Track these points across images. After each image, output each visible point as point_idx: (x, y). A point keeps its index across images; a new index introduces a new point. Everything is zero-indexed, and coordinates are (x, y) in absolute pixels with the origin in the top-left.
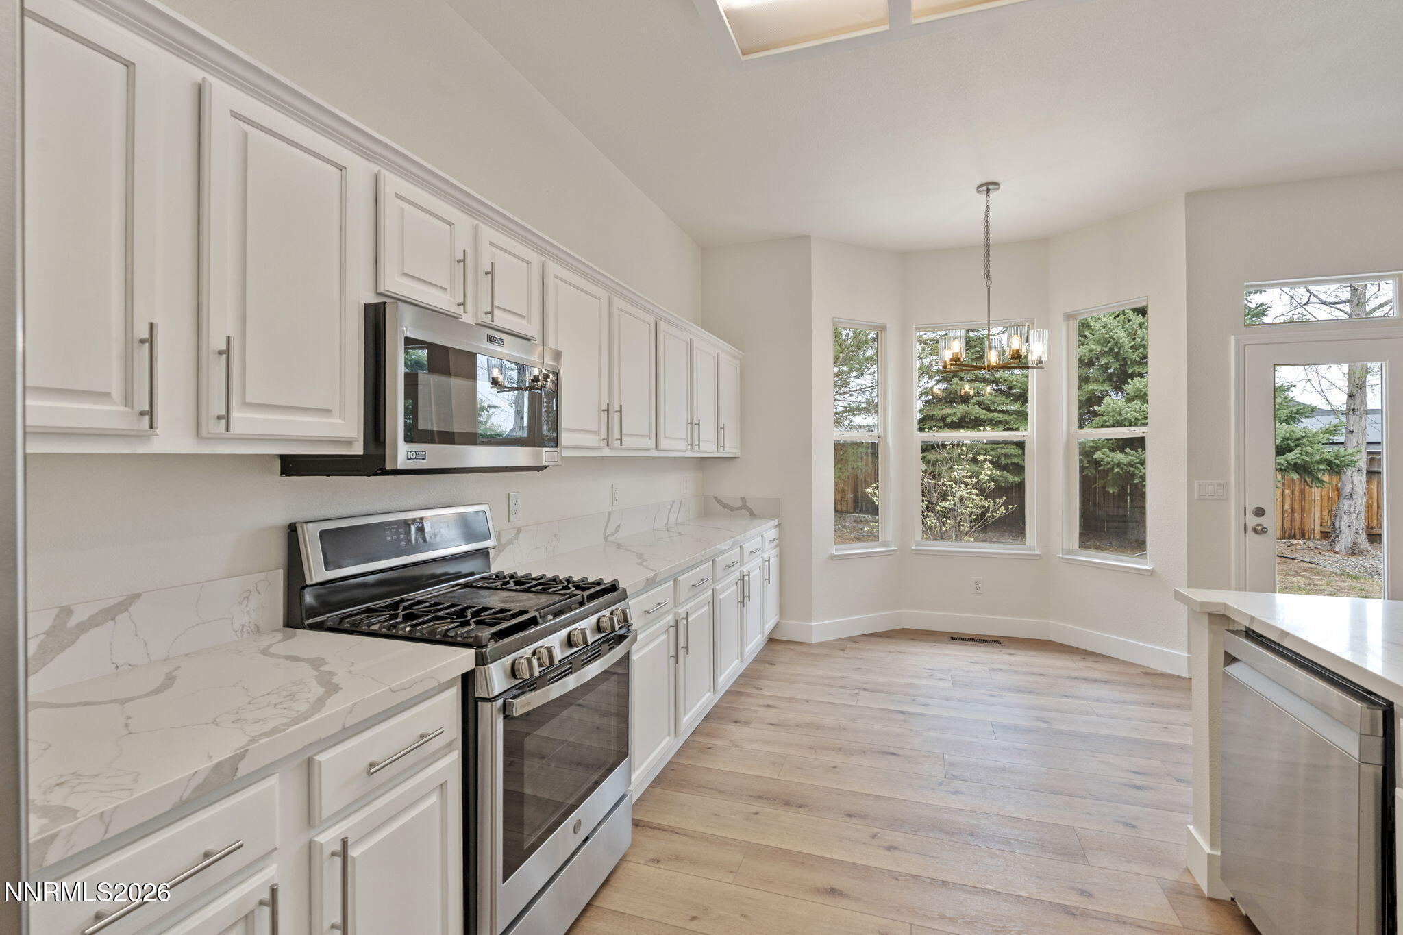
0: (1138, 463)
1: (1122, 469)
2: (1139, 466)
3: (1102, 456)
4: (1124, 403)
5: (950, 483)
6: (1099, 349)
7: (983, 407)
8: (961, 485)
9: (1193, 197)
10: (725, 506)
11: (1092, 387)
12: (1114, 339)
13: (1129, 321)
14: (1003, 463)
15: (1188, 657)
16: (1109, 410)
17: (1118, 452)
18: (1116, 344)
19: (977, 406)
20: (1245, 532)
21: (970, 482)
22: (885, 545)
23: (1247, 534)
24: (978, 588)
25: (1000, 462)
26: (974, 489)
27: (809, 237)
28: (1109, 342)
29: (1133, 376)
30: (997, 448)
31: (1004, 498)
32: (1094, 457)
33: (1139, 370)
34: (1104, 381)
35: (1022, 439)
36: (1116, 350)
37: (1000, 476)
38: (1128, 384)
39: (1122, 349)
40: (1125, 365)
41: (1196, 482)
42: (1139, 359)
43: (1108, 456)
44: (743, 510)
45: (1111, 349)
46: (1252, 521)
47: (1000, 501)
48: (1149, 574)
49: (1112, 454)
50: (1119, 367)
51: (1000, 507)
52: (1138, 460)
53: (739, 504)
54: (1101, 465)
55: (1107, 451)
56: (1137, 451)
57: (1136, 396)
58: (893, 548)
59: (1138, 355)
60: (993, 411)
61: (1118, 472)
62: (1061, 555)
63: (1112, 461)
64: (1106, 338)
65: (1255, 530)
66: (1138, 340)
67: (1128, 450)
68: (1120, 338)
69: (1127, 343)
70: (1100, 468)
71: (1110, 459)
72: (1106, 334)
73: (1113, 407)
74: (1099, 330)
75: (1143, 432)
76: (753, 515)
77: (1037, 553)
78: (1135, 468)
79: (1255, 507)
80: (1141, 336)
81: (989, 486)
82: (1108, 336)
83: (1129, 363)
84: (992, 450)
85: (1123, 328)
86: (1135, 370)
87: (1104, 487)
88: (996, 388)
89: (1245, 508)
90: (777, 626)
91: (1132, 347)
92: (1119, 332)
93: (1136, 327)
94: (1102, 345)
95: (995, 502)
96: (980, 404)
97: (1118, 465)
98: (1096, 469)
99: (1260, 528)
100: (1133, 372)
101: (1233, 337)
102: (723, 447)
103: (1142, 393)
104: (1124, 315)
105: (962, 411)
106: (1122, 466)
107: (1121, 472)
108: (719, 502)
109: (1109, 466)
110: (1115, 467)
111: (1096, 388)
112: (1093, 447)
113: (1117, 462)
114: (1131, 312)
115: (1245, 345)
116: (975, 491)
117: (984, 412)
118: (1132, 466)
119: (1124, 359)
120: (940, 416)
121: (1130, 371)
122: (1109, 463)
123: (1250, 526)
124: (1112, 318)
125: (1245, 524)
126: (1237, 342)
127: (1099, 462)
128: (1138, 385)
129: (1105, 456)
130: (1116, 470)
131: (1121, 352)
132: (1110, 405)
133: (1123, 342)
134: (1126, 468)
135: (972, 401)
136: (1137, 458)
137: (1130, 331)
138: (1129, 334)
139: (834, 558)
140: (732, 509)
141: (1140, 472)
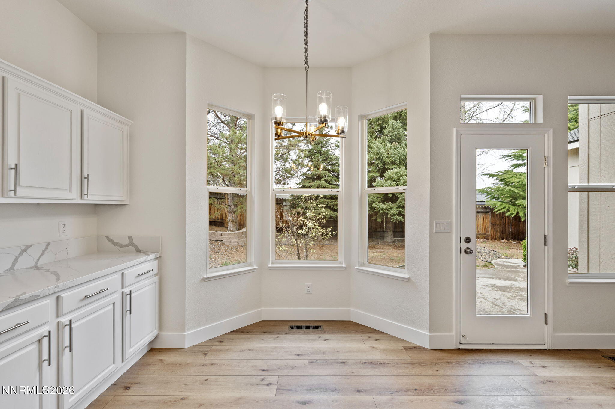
0: (390, 208)
1: (383, 211)
2: (390, 210)
3: (375, 205)
4: (385, 182)
5: (304, 220)
6: (375, 157)
7: (327, 182)
8: (310, 221)
9: (434, 36)
10: (115, 244)
11: (372, 174)
12: (380, 153)
13: (386, 145)
14: (335, 208)
15: (429, 335)
16: (379, 184)
17: (382, 203)
18: (381, 155)
19: (324, 182)
20: (460, 253)
21: (315, 219)
22: (250, 265)
23: (461, 255)
24: (309, 290)
25: (334, 208)
26: (316, 223)
27: (185, 33)
28: (379, 154)
29: (387, 170)
30: (333, 201)
31: (331, 228)
32: (373, 205)
33: (390, 167)
34: (376, 172)
35: (336, 193)
36: (381, 158)
37: (334, 215)
38: (386, 173)
39: (383, 157)
40: (384, 165)
41: (434, 221)
42: (390, 162)
43: (378, 205)
44: (130, 247)
45: (379, 157)
46: (464, 246)
47: (329, 229)
48: (407, 280)
49: (379, 204)
50: (382, 165)
51: (329, 233)
52: (389, 207)
53: (127, 242)
54: (375, 209)
55: (378, 203)
56: (389, 203)
57: (389, 179)
58: (255, 267)
59: (390, 161)
60: (331, 184)
61: (382, 212)
62: (357, 267)
63: (380, 207)
64: (377, 152)
65: (466, 252)
66: (390, 154)
67: (386, 203)
68: (383, 152)
69: (385, 154)
70: (375, 211)
71: (379, 207)
72: (377, 150)
73: (380, 183)
74: (375, 148)
75: (404, 189)
76: (138, 251)
77: (344, 266)
78: (388, 210)
79: (465, 237)
80: (391, 152)
81: (323, 221)
82: (378, 151)
83: (386, 164)
84: (331, 203)
85: (384, 148)
86: (388, 167)
87: (376, 219)
88: (333, 174)
89: (460, 237)
90: (156, 338)
91: (387, 157)
92: (383, 150)
93: (389, 147)
94: (376, 155)
95: (326, 230)
96: (326, 181)
97: (382, 209)
98: (373, 211)
99: (469, 250)
100: (388, 168)
101: (455, 129)
102: (87, 194)
103: (391, 177)
104: (384, 143)
105: (318, 184)
106: (383, 210)
107: (383, 212)
108: (110, 240)
109: (378, 210)
110: (381, 210)
111: (373, 175)
112: (372, 201)
113: (381, 208)
114: (387, 142)
115: (461, 134)
116: (316, 224)
117: (328, 184)
118: (387, 210)
119: (384, 162)
120: (308, 186)
121: (386, 168)
122: (378, 209)
123: (463, 249)
124: (380, 143)
125: (460, 248)
126: (457, 132)
127: (374, 208)
128: (390, 174)
129: (376, 205)
130: (381, 212)
131: (383, 159)
132: (379, 182)
133: (384, 154)
134: (385, 211)
135: (323, 179)
136: (389, 206)
137: (387, 149)
138: (386, 151)
139: (205, 280)
140: (121, 246)
141: (390, 212)
